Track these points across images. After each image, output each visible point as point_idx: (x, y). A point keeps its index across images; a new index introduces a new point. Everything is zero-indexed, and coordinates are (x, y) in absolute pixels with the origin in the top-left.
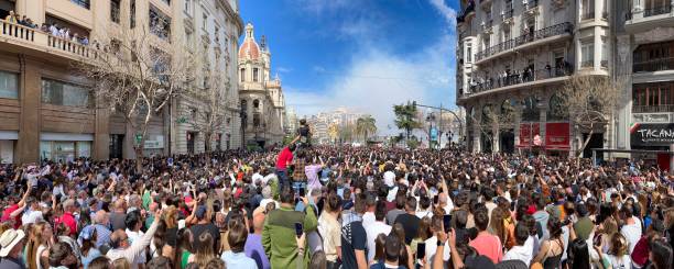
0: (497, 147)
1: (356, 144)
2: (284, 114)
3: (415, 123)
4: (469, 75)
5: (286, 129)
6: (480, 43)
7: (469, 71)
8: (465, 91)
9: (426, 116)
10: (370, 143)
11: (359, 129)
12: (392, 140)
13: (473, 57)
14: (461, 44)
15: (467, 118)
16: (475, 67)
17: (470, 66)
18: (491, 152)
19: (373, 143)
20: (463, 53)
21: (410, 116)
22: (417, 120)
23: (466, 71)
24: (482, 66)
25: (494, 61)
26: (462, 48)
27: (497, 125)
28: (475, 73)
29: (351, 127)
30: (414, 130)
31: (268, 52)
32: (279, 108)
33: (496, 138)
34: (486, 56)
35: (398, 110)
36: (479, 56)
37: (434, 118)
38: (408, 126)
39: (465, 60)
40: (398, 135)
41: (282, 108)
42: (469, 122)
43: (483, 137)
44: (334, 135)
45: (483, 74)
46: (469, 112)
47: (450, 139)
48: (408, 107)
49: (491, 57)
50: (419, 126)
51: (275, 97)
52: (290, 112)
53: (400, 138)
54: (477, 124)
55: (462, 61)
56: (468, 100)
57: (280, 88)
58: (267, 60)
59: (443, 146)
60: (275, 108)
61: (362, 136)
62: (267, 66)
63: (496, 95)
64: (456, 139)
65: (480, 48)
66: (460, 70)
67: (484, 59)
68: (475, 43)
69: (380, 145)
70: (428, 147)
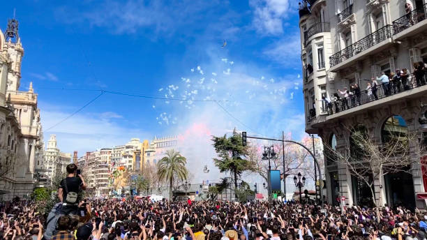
0: (381, 199)
1: (156, 198)
2: (39, 147)
3: (245, 163)
4: (323, 87)
5: (38, 174)
6: (337, 40)
7: (323, 81)
8: (319, 112)
9: (261, 151)
10: (178, 195)
11: (161, 172)
12: (211, 189)
13: (327, 61)
14: (307, 45)
15: (326, 151)
16: (332, 76)
17: (323, 74)
18: (372, 205)
19: (183, 194)
20: (311, 57)
21: (236, 152)
22: (248, 158)
23: (318, 82)
24: (342, 73)
25: (361, 63)
26: (310, 50)
27: (378, 161)
28: (333, 83)
29: (149, 170)
30: (244, 173)
31: (19, 46)
32: (31, 138)
33: (380, 181)
34: (347, 57)
35: (219, 144)
36: (336, 58)
37: (273, 154)
38: (235, 168)
39: (316, 67)
40: (220, 181)
41: (37, 139)
42: (330, 158)
43: (355, 180)
44: (121, 184)
45: (345, 84)
46: (328, 142)
47: (300, 185)
48: (233, 140)
49: (355, 57)
50: (250, 167)
51: (24, 118)
52: (49, 145)
53: (223, 186)
54: (344, 161)
55: (310, 69)
56: (325, 124)
57: (34, 106)
58: (15, 58)
59: (289, 197)
60: (21, 137)
61: (165, 184)
62: (14, 67)
63: (370, 113)
64: (310, 186)
65: (337, 47)
66: (308, 81)
67: (345, 62)
68: (328, 42)
69: (193, 198)
70: (266, 198)
